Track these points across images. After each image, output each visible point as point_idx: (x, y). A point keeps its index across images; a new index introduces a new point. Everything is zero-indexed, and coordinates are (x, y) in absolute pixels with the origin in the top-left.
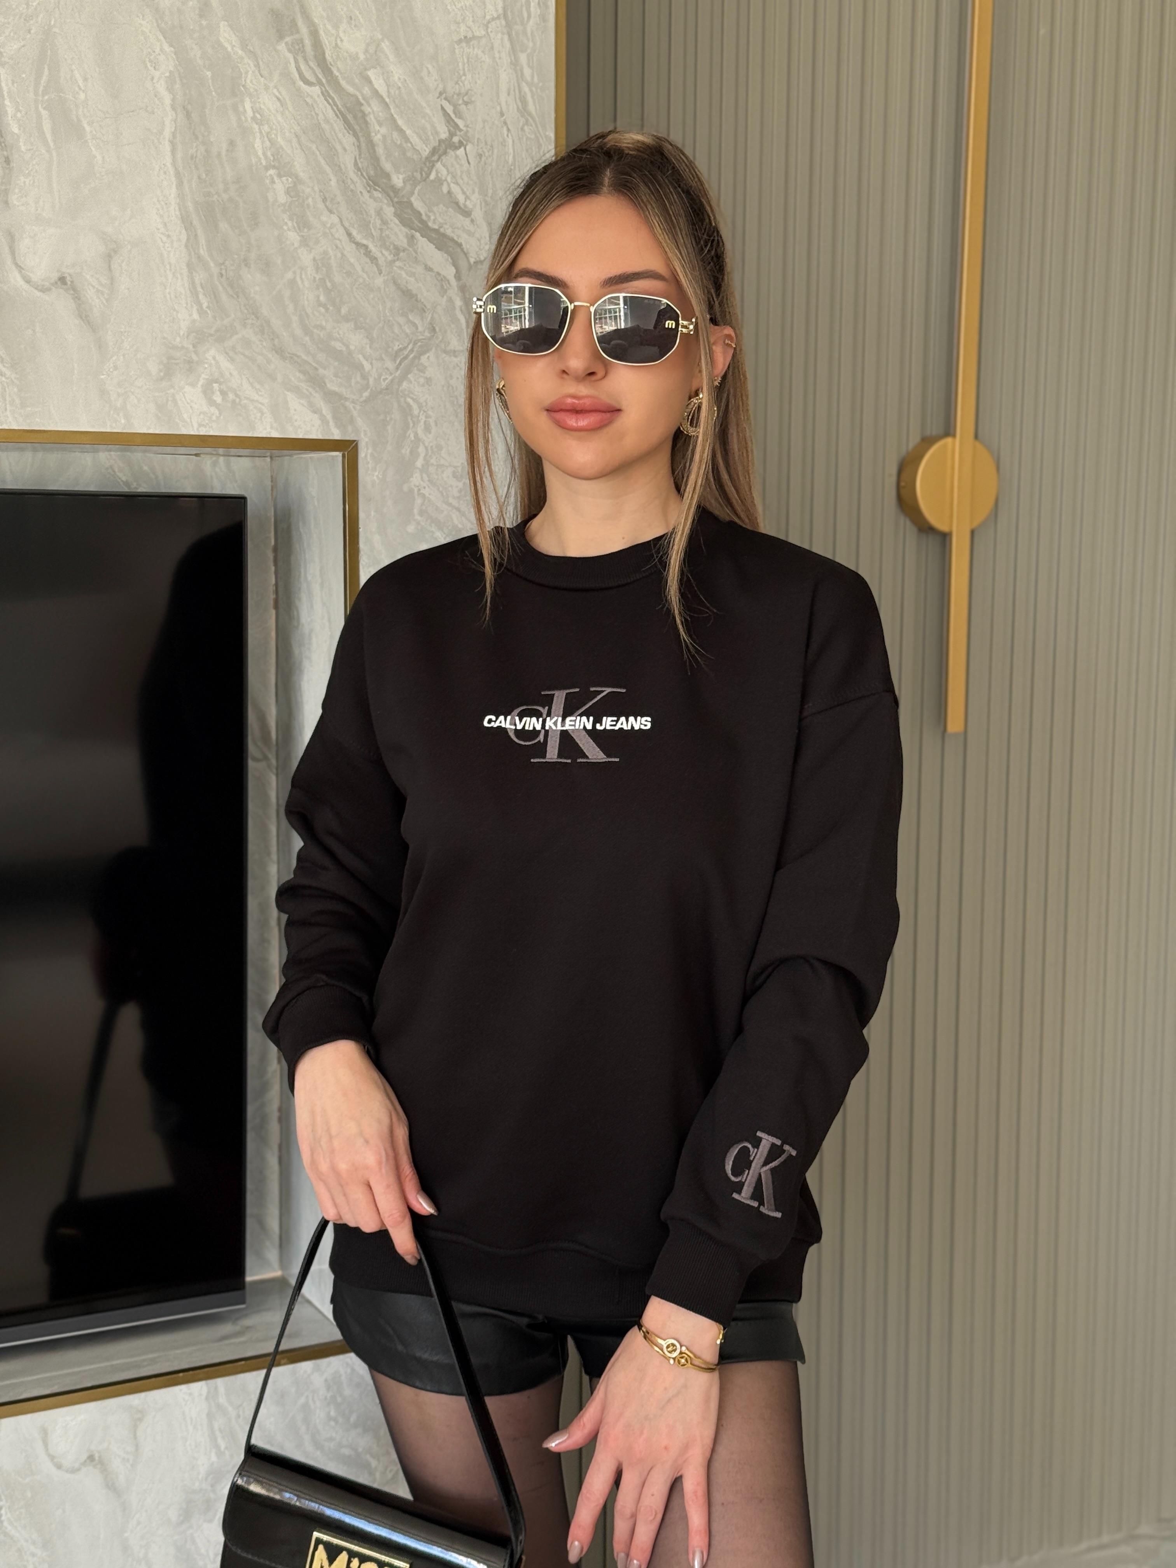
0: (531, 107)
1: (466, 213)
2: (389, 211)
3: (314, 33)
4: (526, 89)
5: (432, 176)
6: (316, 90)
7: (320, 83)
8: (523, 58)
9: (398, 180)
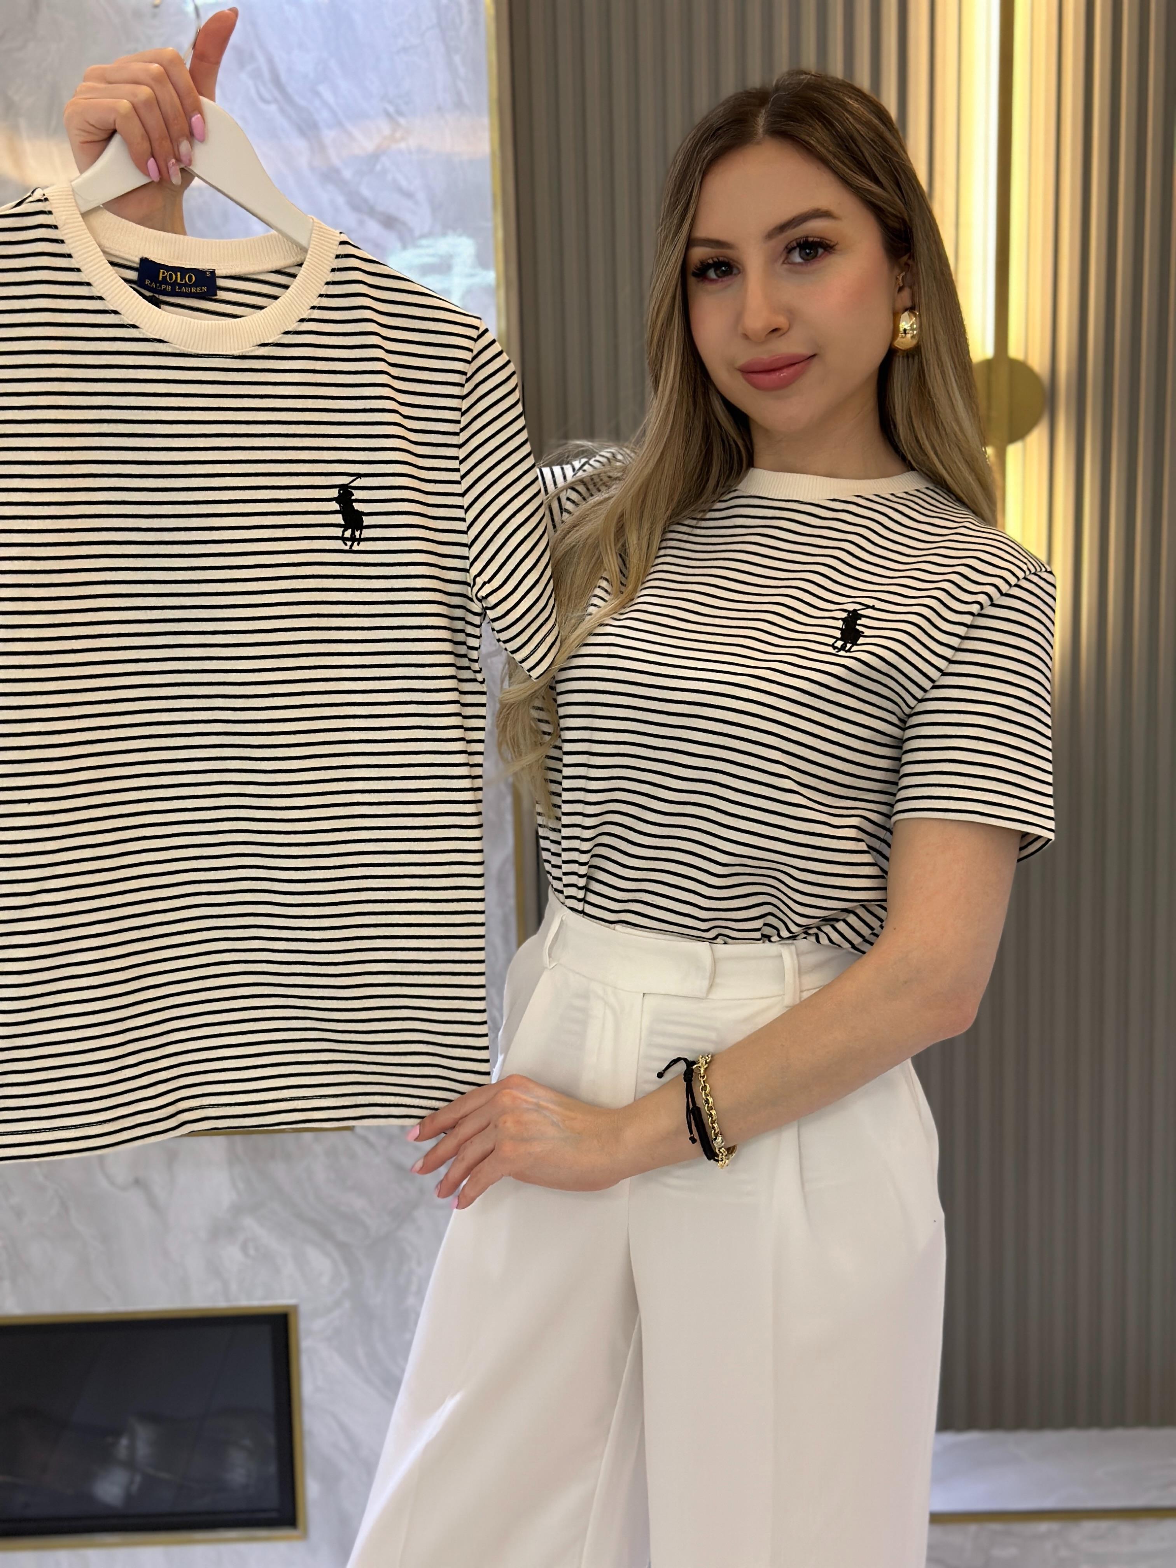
0: (467, 99)
1: (409, 195)
2: (341, 200)
3: (270, 61)
4: (461, 85)
5: (378, 167)
6: (273, 108)
7: (276, 101)
8: (457, 59)
9: (347, 174)
